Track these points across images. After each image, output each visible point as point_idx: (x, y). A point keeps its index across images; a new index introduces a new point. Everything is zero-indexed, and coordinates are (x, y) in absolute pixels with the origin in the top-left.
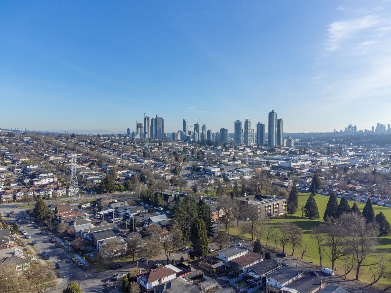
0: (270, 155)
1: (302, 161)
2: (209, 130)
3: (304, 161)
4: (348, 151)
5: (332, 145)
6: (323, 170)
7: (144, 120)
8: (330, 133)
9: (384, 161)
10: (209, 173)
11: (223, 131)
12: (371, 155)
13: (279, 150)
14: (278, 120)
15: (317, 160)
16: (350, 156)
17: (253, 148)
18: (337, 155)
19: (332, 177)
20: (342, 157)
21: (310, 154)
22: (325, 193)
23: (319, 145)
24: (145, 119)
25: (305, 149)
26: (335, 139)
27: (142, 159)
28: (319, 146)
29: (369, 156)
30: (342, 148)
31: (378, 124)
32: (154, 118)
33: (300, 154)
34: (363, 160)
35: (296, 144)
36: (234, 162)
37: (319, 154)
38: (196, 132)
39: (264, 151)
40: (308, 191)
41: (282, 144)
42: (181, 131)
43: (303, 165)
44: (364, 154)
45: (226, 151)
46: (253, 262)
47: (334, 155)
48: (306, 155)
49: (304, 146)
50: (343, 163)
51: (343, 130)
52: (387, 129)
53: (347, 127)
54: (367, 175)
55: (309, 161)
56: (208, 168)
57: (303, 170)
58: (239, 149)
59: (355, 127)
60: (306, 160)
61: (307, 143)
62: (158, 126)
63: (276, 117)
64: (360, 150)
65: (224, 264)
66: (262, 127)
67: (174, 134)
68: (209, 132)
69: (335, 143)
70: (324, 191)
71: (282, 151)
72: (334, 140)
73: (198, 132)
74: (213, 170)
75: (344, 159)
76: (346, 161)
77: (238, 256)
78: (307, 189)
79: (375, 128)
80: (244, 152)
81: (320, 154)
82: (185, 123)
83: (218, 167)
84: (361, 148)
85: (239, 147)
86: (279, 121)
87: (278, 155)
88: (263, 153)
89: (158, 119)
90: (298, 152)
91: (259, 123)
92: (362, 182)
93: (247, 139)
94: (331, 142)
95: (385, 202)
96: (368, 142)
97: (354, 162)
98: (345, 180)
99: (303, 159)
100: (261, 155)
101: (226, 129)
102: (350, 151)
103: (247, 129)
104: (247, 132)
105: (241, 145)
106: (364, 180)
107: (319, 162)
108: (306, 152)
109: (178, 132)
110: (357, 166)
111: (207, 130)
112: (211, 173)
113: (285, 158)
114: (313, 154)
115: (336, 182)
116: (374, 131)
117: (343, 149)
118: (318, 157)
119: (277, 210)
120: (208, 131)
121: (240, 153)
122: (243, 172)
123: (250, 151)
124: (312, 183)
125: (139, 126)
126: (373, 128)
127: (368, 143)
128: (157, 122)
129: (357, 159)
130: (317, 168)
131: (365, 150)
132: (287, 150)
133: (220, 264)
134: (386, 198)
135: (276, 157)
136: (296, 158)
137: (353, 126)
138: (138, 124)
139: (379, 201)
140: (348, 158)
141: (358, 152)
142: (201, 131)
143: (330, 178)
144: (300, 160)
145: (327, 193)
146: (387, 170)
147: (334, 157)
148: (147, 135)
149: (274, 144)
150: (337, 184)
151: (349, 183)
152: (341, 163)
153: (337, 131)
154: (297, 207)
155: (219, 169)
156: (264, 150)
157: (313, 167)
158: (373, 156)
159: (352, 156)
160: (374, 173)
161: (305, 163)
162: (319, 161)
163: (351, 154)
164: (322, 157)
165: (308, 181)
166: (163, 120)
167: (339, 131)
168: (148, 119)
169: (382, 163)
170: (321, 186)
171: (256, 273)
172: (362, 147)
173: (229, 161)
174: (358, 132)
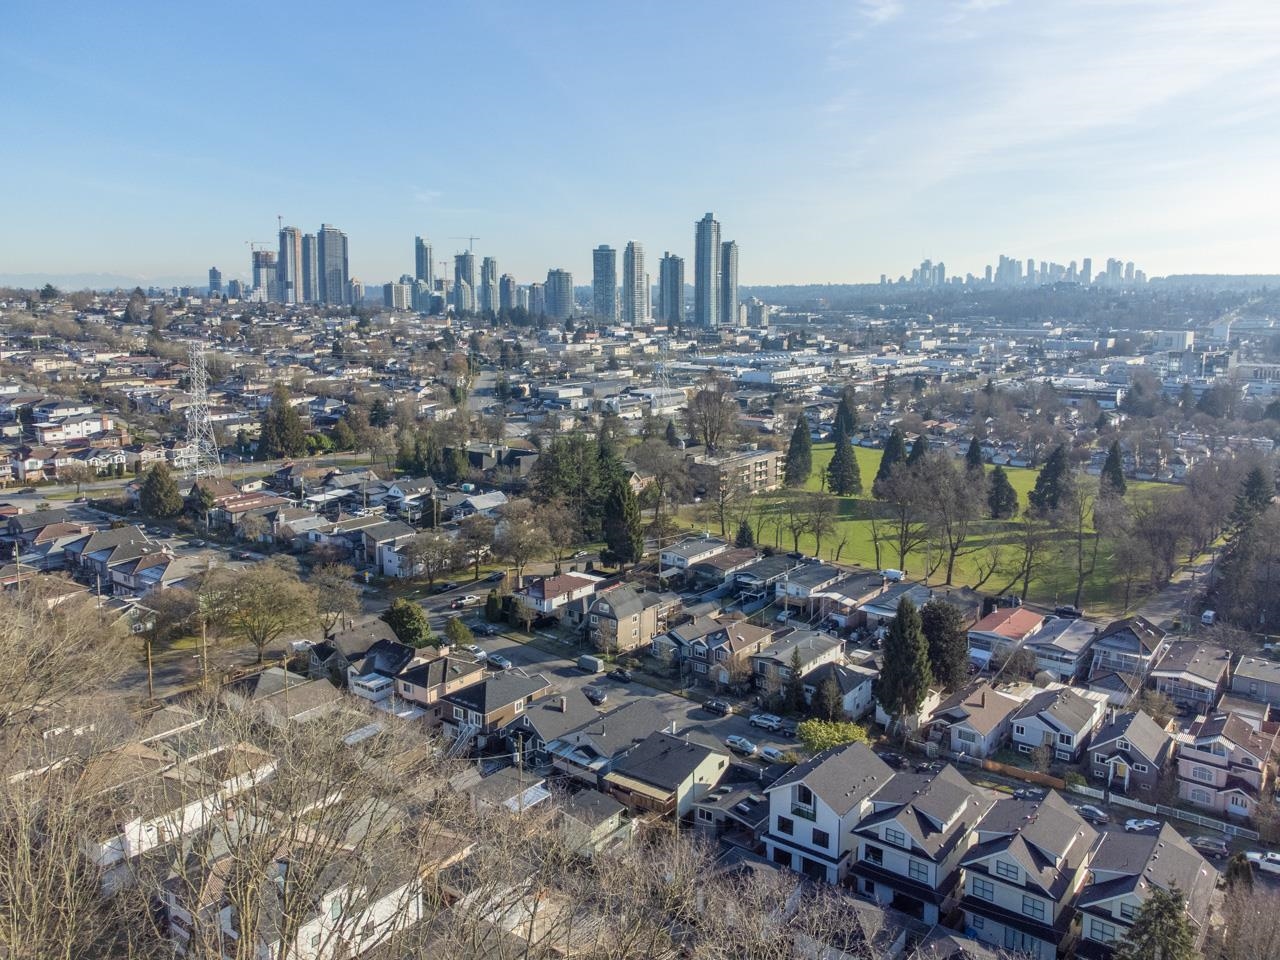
0: (708, 351)
1: (800, 367)
2: (505, 276)
3: (807, 366)
4: (922, 338)
5: (879, 322)
6: (858, 389)
7: (278, 239)
8: (869, 285)
9: (1014, 362)
10: (553, 401)
11: (558, 279)
12: (982, 348)
13: (731, 336)
14: (724, 244)
15: (842, 362)
16: (927, 352)
17: (654, 333)
18: (894, 350)
19: (884, 405)
20: (906, 354)
21: (819, 346)
22: (869, 444)
23: (841, 322)
24: (283, 236)
25: (803, 335)
26: (885, 304)
27: (332, 365)
28: (839, 326)
29: (977, 351)
30: (905, 330)
31: (1002, 257)
32: (314, 232)
33: (790, 349)
34: (963, 362)
35: (773, 319)
36: (613, 373)
37: (843, 348)
38: (463, 281)
39: (690, 342)
40: (828, 439)
41: (734, 319)
42: (410, 279)
43: (804, 378)
44: (964, 345)
45: (576, 340)
46: (743, 562)
47: (884, 349)
48: (808, 351)
49: (799, 325)
50: (910, 370)
51: (908, 278)
52: (1025, 273)
53: (919, 267)
54: (970, 396)
55: (820, 365)
56: (548, 388)
57: (807, 391)
58: (613, 335)
59: (941, 267)
60: (812, 365)
61: (806, 317)
62: (328, 260)
63: (718, 236)
64: (953, 335)
65: (681, 572)
66: (677, 268)
67: (388, 288)
68: (505, 283)
69: (884, 316)
70: (867, 438)
71: (740, 340)
72: (883, 307)
73: (470, 282)
74: (563, 394)
75: (912, 361)
76: (917, 364)
77: (708, 555)
78: (823, 436)
79: (994, 271)
80: (632, 344)
81: (846, 346)
82: (421, 252)
83: (575, 387)
84: (956, 330)
85: (612, 329)
86: (728, 247)
87: (729, 353)
88: (685, 346)
89: (327, 235)
90: (786, 343)
91: (667, 254)
92: (958, 414)
93: (633, 303)
94: (873, 313)
95: (1010, 456)
96: (976, 312)
97: (939, 367)
98: (916, 411)
99: (802, 361)
100: (680, 352)
101: (567, 274)
102: (929, 337)
103: (633, 273)
104: (633, 282)
105: (617, 324)
106: (962, 409)
107: (846, 370)
108: (809, 342)
109: (401, 282)
110: (945, 376)
111: (499, 275)
112: (557, 403)
113: (751, 361)
114: (827, 347)
115: (894, 417)
116: (993, 280)
117: (908, 333)
118: (843, 355)
119: (764, 477)
120: (502, 279)
121: (619, 346)
122: (649, 397)
123: (648, 340)
124: (837, 419)
125: (260, 260)
126: (989, 269)
127: (975, 314)
128: (327, 246)
129: (946, 360)
130: (842, 385)
131: (968, 333)
132: (753, 336)
133: (673, 571)
134: (1013, 447)
135: (726, 357)
136: (783, 358)
137: (935, 263)
138: (257, 255)
139: (996, 454)
140: (922, 358)
141: (948, 341)
142: (478, 281)
143: (878, 408)
144: (794, 363)
145: (876, 442)
146: (1019, 385)
147: (884, 354)
148: (290, 292)
149: (713, 321)
150: (897, 421)
151: (927, 417)
152: (905, 371)
153: (890, 281)
154: (809, 471)
155: (579, 392)
156: (690, 338)
157: (832, 383)
158: (988, 350)
159: (933, 352)
160: (988, 390)
161: (809, 372)
162: (846, 365)
163: (930, 345)
164: (852, 354)
165: (824, 415)
166: (345, 240)
167: (895, 280)
168: (293, 236)
169: (1009, 369)
170: (860, 427)
171: (755, 578)
172: (960, 326)
173: (598, 370)
174: (948, 283)
